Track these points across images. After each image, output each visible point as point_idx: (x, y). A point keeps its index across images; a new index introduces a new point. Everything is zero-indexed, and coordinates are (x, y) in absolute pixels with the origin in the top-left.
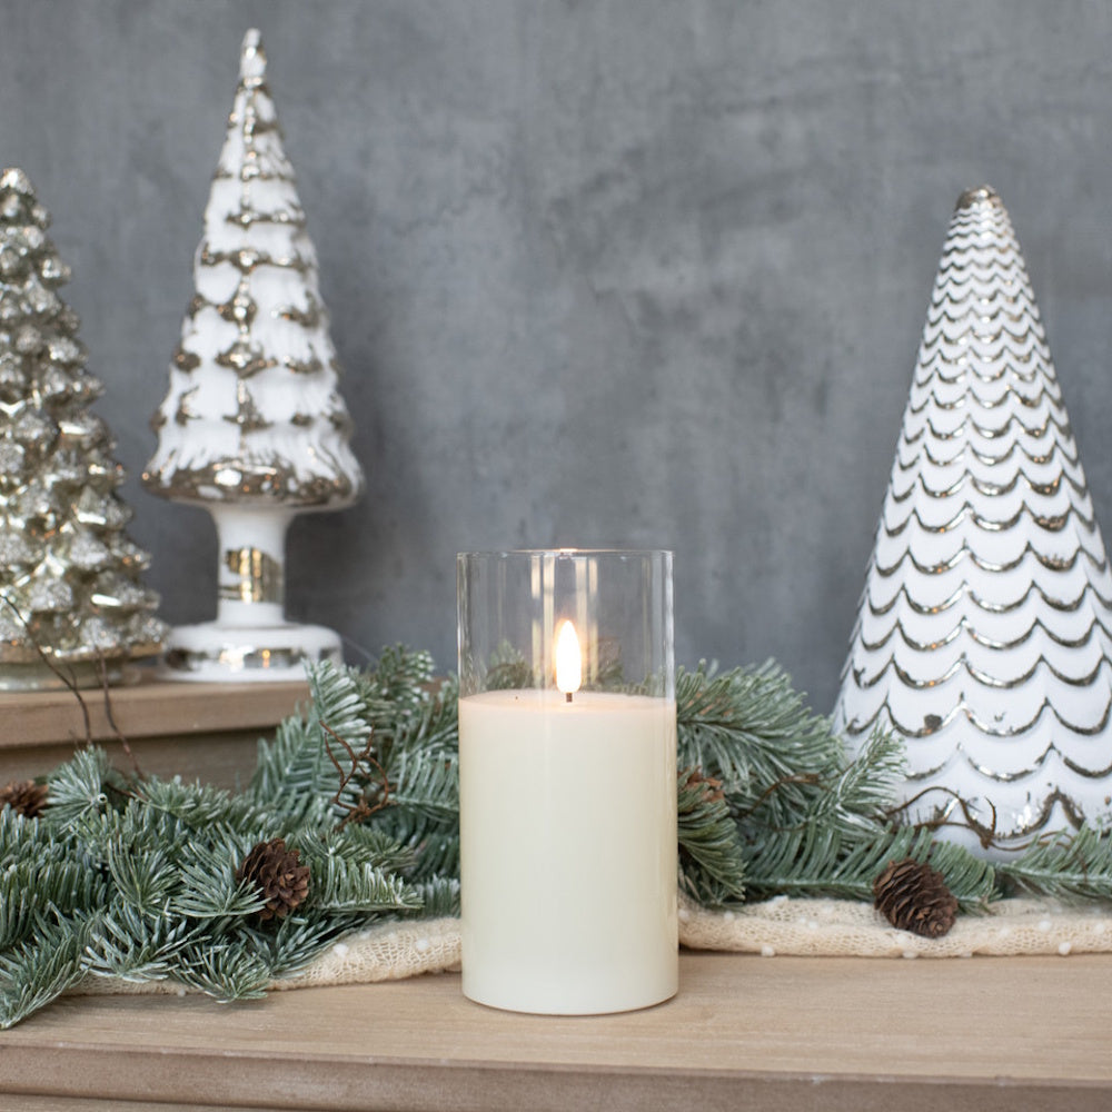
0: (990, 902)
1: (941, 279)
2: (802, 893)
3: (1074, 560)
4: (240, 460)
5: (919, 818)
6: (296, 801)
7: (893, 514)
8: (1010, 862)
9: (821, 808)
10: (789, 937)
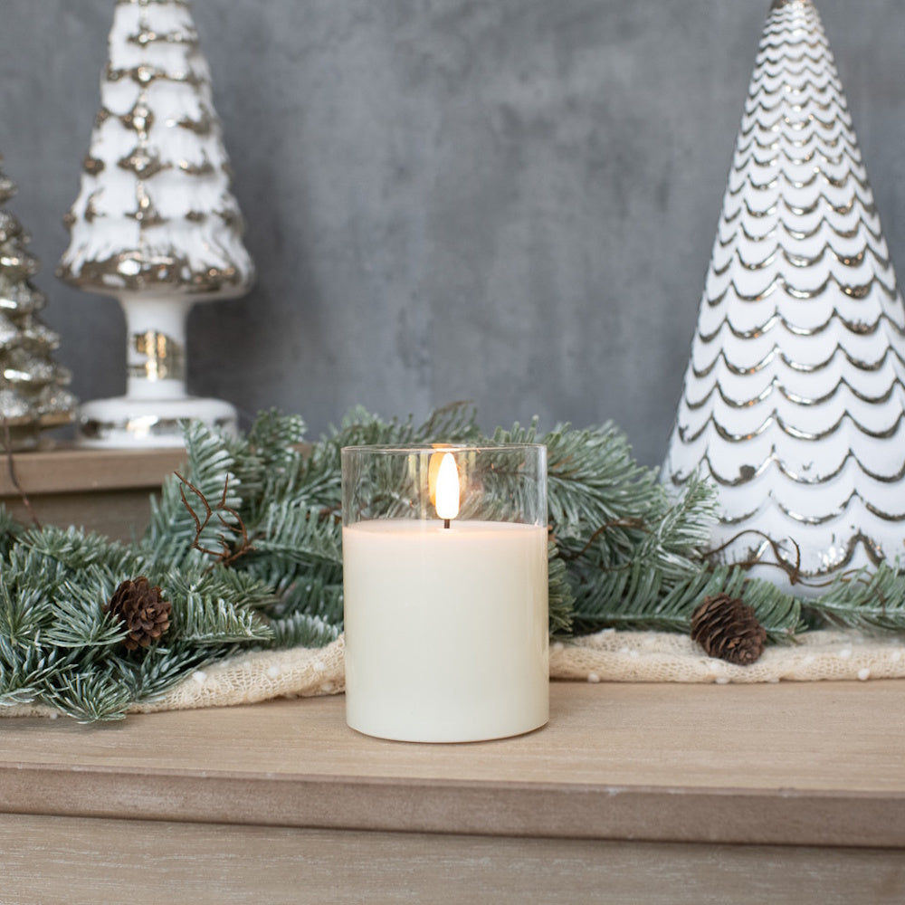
0: (797, 633)
1: (757, 74)
2: (628, 626)
3: (876, 325)
4: (139, 251)
5: (734, 560)
6: (177, 549)
7: (714, 286)
8: (816, 598)
9: (645, 549)
10: (612, 665)
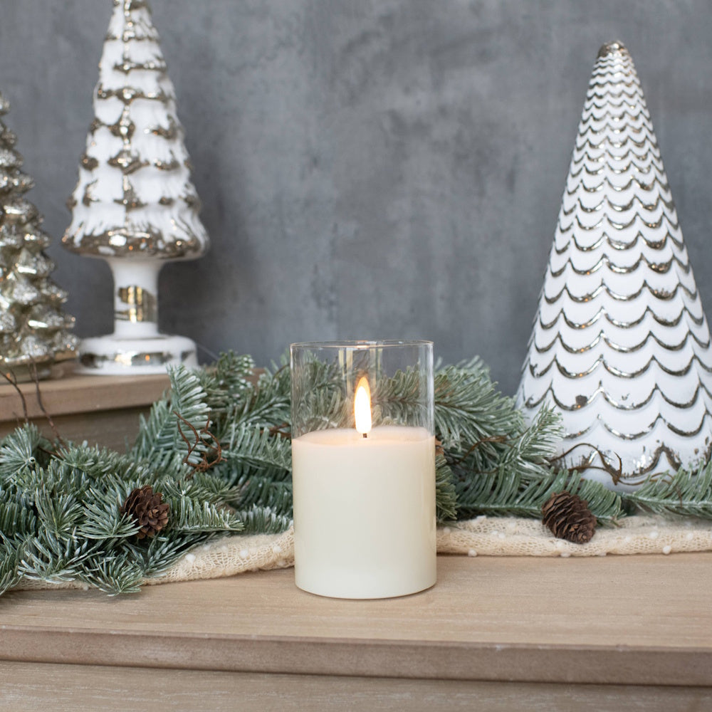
0: (618, 519)
1: (588, 104)
2: (495, 513)
3: (675, 292)
4: (126, 228)
5: (572, 464)
6: (164, 456)
7: (556, 262)
8: (632, 493)
9: (507, 458)
10: (486, 544)
